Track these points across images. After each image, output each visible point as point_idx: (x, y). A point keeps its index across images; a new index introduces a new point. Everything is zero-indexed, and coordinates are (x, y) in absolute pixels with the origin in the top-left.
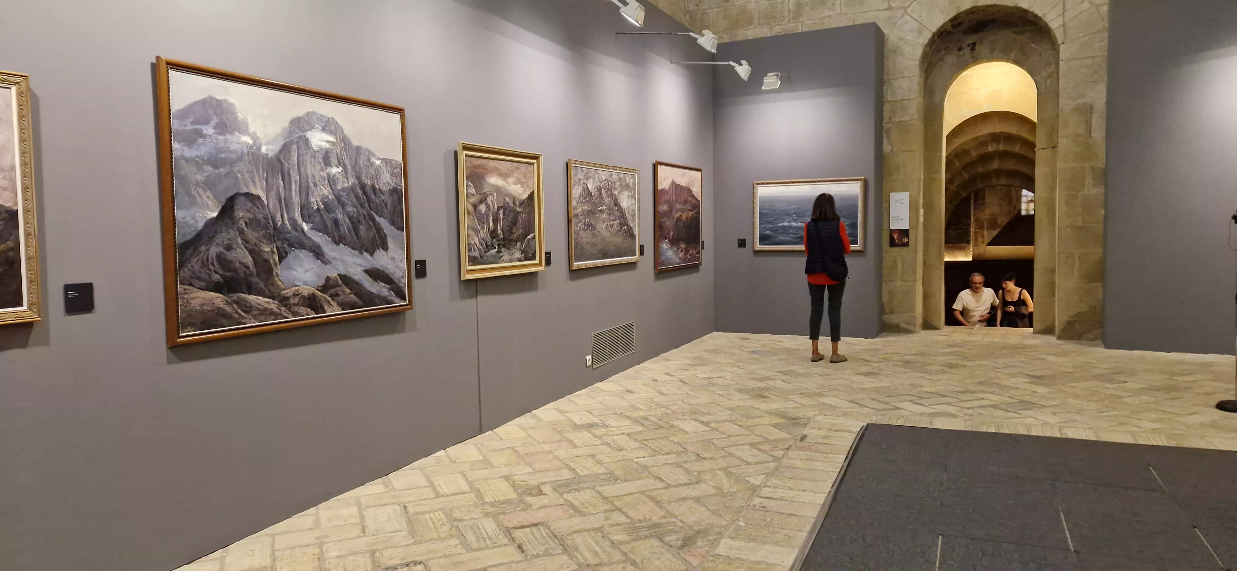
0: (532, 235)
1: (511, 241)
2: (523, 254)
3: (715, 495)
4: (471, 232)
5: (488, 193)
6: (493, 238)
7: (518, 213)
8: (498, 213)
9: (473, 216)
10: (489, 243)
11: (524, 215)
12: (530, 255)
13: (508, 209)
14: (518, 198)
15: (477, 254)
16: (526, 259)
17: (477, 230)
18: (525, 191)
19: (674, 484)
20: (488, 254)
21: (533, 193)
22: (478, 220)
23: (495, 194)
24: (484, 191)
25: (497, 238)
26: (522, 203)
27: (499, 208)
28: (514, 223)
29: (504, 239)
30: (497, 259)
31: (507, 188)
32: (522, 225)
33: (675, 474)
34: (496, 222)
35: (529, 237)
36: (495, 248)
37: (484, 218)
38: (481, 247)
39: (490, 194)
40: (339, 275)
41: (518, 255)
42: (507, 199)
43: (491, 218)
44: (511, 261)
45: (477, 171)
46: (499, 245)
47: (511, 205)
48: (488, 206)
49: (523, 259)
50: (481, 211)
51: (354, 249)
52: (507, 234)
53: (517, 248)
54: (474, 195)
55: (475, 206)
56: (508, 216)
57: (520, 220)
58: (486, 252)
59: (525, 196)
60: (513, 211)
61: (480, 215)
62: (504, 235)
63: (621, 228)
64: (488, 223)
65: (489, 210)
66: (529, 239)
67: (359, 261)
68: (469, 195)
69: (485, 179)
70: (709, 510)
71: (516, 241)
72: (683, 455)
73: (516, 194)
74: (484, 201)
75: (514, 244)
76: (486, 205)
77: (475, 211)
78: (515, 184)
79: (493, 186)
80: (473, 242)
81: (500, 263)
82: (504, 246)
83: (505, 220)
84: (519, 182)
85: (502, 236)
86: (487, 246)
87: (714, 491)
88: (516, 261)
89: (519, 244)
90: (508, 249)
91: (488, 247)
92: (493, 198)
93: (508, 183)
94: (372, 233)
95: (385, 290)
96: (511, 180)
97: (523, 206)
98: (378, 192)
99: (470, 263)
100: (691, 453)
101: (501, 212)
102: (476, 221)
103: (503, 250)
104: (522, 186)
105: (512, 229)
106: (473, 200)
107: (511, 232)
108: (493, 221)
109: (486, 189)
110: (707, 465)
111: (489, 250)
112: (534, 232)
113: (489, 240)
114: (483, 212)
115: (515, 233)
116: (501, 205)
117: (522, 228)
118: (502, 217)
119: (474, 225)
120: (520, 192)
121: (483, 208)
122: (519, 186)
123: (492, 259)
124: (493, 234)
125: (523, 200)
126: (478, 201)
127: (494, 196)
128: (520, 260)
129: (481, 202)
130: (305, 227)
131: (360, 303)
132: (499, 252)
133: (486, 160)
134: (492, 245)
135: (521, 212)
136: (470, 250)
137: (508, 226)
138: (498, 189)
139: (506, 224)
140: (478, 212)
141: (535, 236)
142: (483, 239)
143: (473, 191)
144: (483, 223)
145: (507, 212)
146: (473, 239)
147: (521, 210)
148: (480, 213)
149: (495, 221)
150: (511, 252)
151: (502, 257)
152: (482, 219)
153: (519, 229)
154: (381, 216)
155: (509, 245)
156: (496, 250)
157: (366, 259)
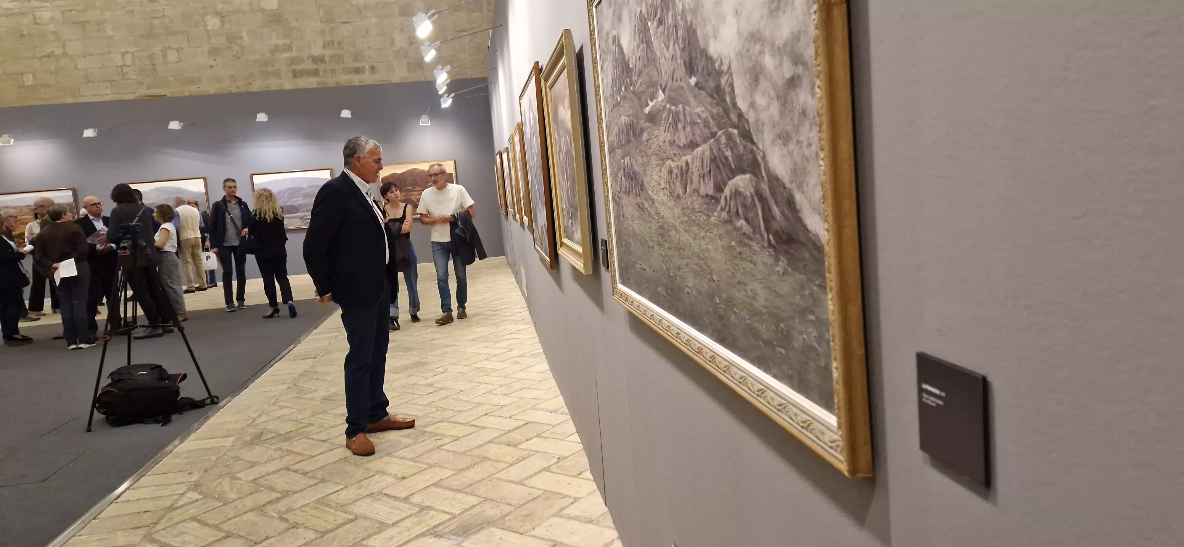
3: (237, 472)
19: (282, 472)
33: (285, 482)
63: (719, 189)
70: (242, 460)
72: (283, 510)
87: (238, 475)
100: (273, 517)
110: (249, 503)
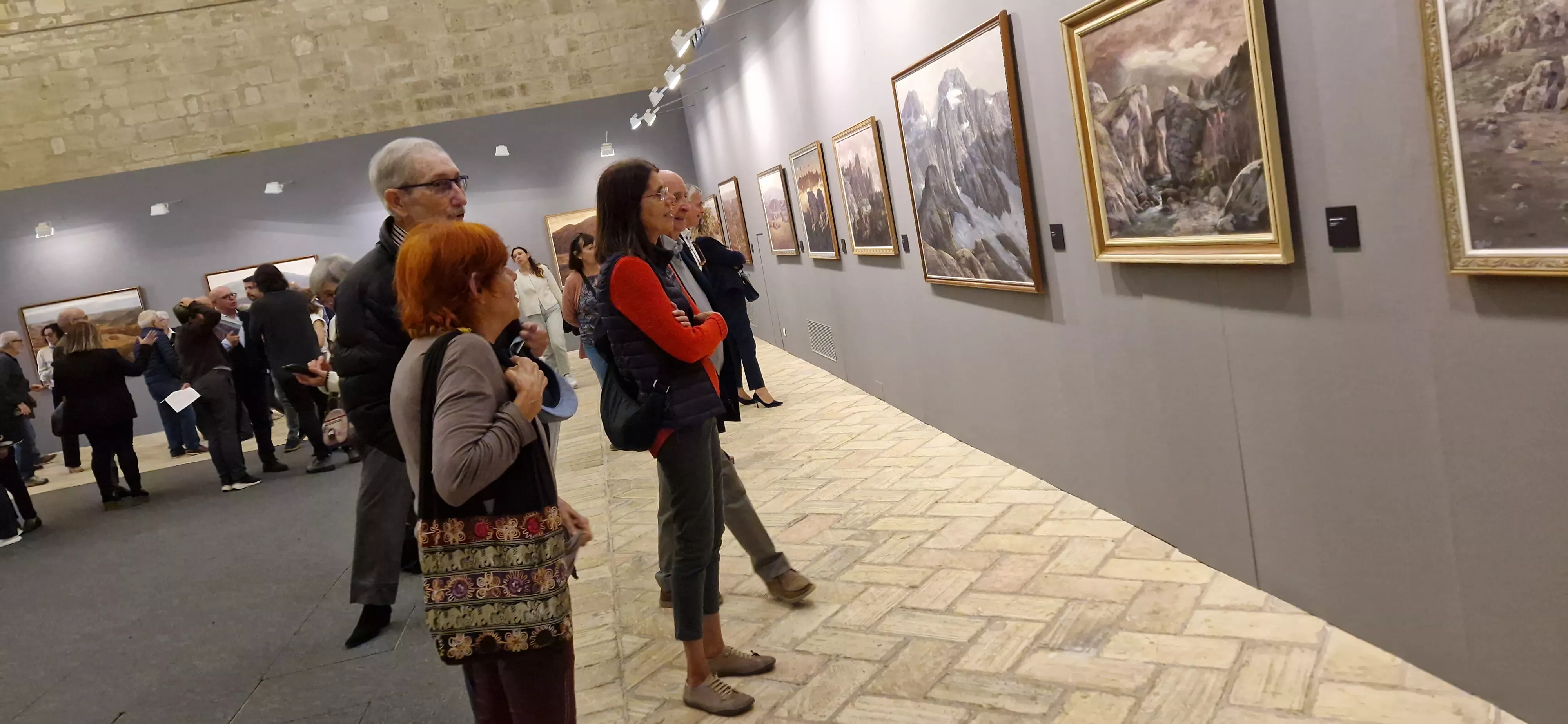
0: (1254, 164)
1: (1192, 185)
2: (1230, 217)
4: (1109, 176)
5: (1130, 91)
6: (1150, 182)
7: (1206, 114)
8: (1154, 126)
9: (1109, 146)
10: (1144, 194)
11: (1222, 115)
12: (1254, 218)
13: (1178, 111)
14: (1201, 79)
15: (1123, 216)
16: (1241, 227)
17: (1117, 171)
18: (1219, 51)
20: (1145, 215)
21: (1246, 44)
22: (1117, 150)
23: (1144, 88)
24: (1122, 90)
25: (1159, 182)
26: (1214, 87)
27: (1156, 115)
28: (1198, 141)
29: (1175, 183)
30: (1162, 226)
31: (1170, 63)
32: (1218, 143)
34: (1152, 148)
35: (1245, 171)
36: (1157, 204)
37: (1127, 144)
38: (1129, 203)
39: (1135, 92)
40: (982, 240)
41: (1214, 216)
42: (1174, 89)
43: (1141, 142)
44: (1196, 232)
45: (1104, 55)
46: (1165, 196)
47: (1185, 98)
48: (1133, 119)
49: (1230, 227)
50: (1120, 131)
51: (987, 211)
52: (1181, 170)
53: (1209, 202)
54: (1105, 104)
55: (1109, 125)
56: (1179, 127)
57: (1213, 131)
58: (1139, 211)
59: (1223, 63)
60: (1192, 112)
61: (1120, 141)
62: (1173, 172)
64: (1137, 152)
65: (1136, 125)
66: (1245, 176)
67: (992, 225)
68: (1097, 107)
69: (1120, 66)
71: (1207, 185)
73: (1194, 70)
74: (1124, 110)
75: (1200, 191)
76: (1128, 116)
77: (1111, 134)
78: (1189, 45)
79: (1137, 71)
80: (1114, 195)
81: (1172, 235)
82: (1177, 198)
83: (1173, 140)
84: (1202, 34)
85: (1169, 177)
86: (1140, 200)
88: (1210, 232)
89: (1215, 191)
90: (1187, 203)
91: (1145, 201)
92: (1142, 97)
93: (1171, 50)
94: (997, 191)
95: (1014, 262)
96: (1175, 42)
97: (1217, 93)
98: (995, 139)
99: (1115, 233)
101: (1162, 122)
102: (1115, 153)
103: (1175, 206)
104: (1210, 42)
105: (1192, 156)
106: (1104, 115)
107: (1191, 166)
108: (1147, 146)
109: (1126, 83)
111: (1145, 208)
112: (1259, 156)
113: (1143, 186)
114: (1125, 133)
115: (1201, 165)
116: (1160, 106)
117: (1220, 152)
118: (1164, 133)
119: (1112, 162)
120: (1204, 60)
121: (1123, 124)
122: (1203, 43)
123: (1153, 227)
124: (1150, 173)
125: (1218, 79)
126: (1113, 113)
127: (1141, 92)
128: (1222, 231)
129: (1118, 114)
130: (958, 190)
131: (999, 274)
132: (1166, 211)
133: (1118, 24)
134: (1150, 198)
135: (1215, 110)
136: (1109, 209)
137: (1182, 152)
138: (1150, 76)
139: (1176, 147)
140: (1115, 136)
141: (1261, 165)
142: (1131, 186)
143: (1101, 97)
144: (1128, 155)
145: (1175, 120)
146: (1113, 187)
147: (1213, 105)
148: (1120, 137)
149: (1152, 145)
150: (1196, 210)
151: (1173, 222)
152: (1124, 147)
153: (1211, 154)
154: (1000, 169)
155: (1188, 194)
156: (1159, 207)
157: (995, 222)
